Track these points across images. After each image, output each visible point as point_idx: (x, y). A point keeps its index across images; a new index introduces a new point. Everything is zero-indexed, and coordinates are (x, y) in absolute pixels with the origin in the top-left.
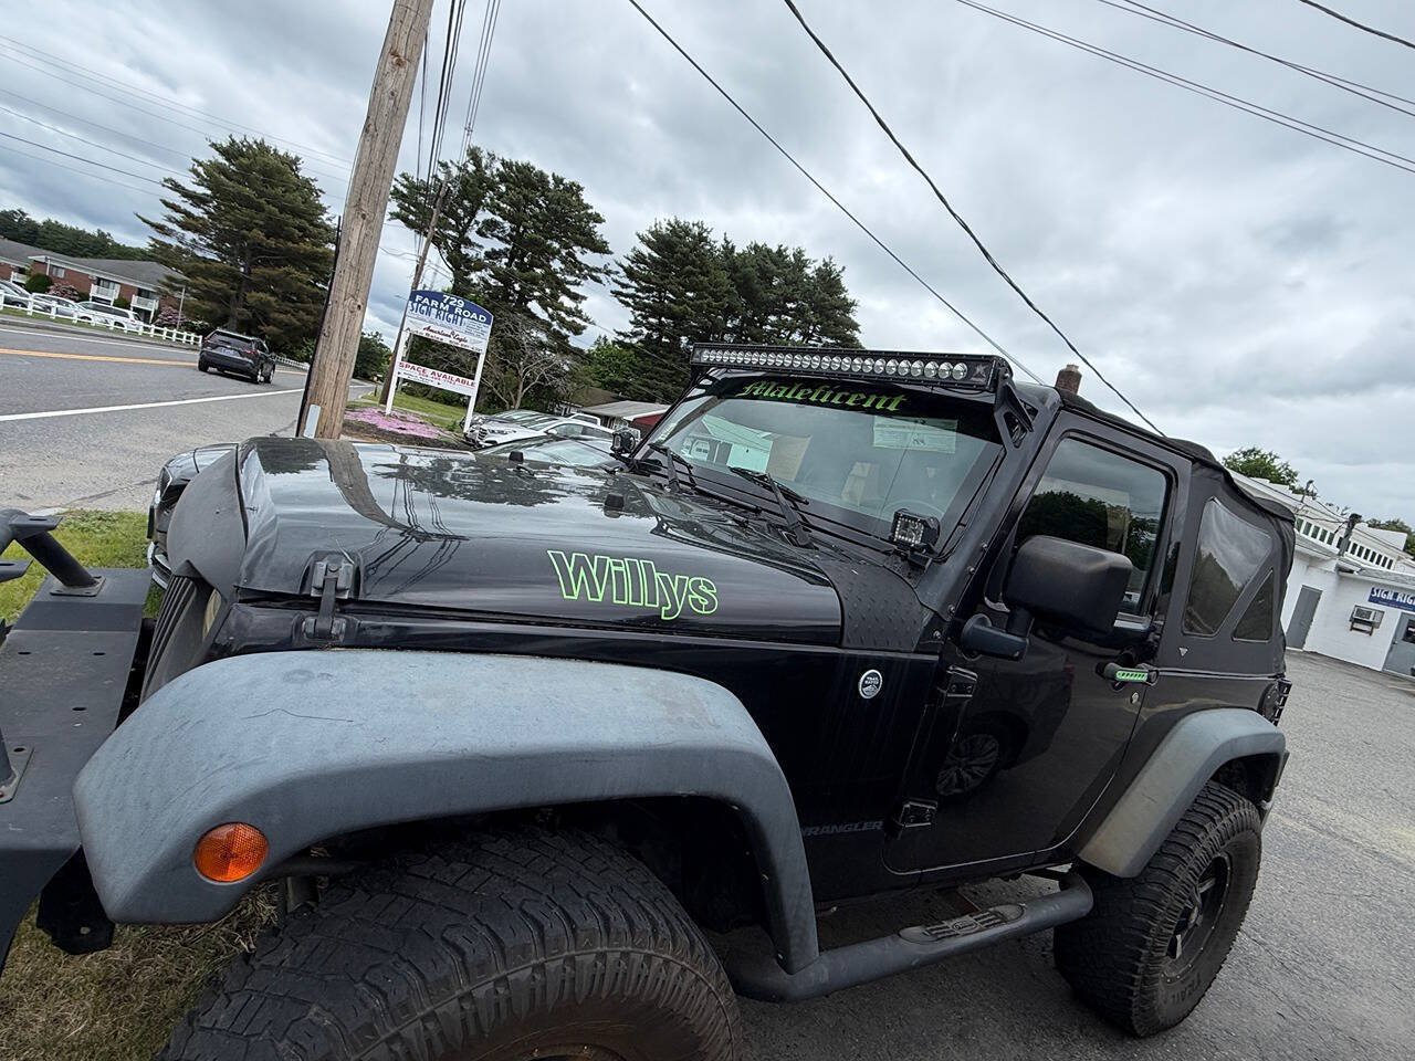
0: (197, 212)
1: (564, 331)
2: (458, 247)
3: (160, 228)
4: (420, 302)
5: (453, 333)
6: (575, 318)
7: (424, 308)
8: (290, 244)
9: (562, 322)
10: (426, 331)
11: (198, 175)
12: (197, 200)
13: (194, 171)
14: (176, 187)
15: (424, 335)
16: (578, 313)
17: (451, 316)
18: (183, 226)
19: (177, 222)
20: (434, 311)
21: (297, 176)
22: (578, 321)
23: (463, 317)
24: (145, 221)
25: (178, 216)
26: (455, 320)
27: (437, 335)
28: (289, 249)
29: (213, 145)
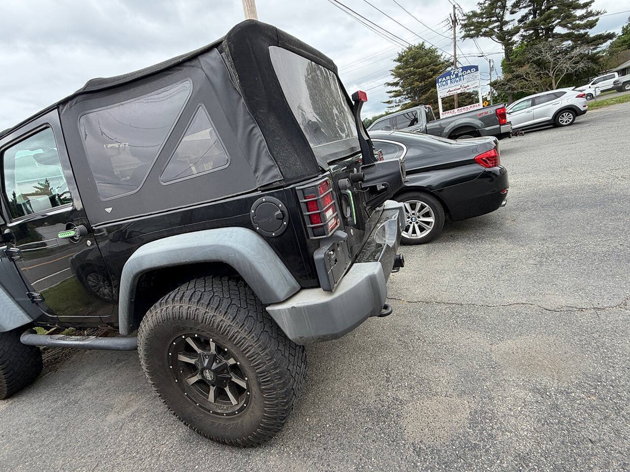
0: (398, 88)
1: (582, 31)
2: (501, 29)
3: (389, 102)
4: (441, 81)
5: (461, 86)
6: (588, 19)
7: (444, 83)
8: (430, 80)
9: (579, 27)
10: (448, 93)
11: (394, 75)
12: (396, 84)
13: (392, 74)
14: (389, 84)
15: (448, 95)
16: (590, 14)
17: (458, 79)
18: (395, 96)
19: (393, 97)
20: (449, 81)
21: (426, 50)
22: (591, 19)
23: (463, 76)
24: (384, 103)
25: (392, 94)
26: (460, 80)
27: (454, 92)
28: (430, 82)
29: (395, 60)
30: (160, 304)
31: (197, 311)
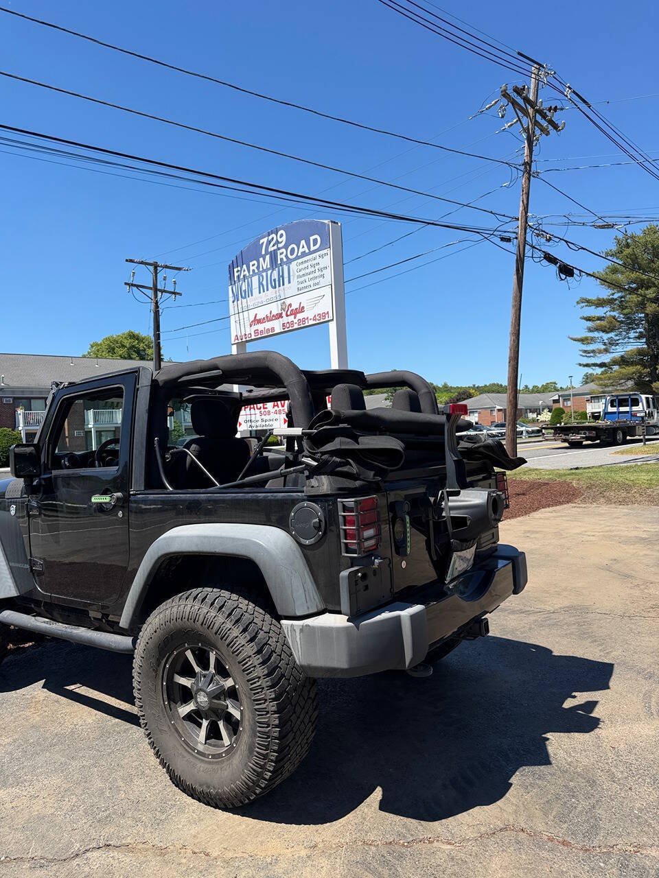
30: (180, 599)
31: (216, 619)
